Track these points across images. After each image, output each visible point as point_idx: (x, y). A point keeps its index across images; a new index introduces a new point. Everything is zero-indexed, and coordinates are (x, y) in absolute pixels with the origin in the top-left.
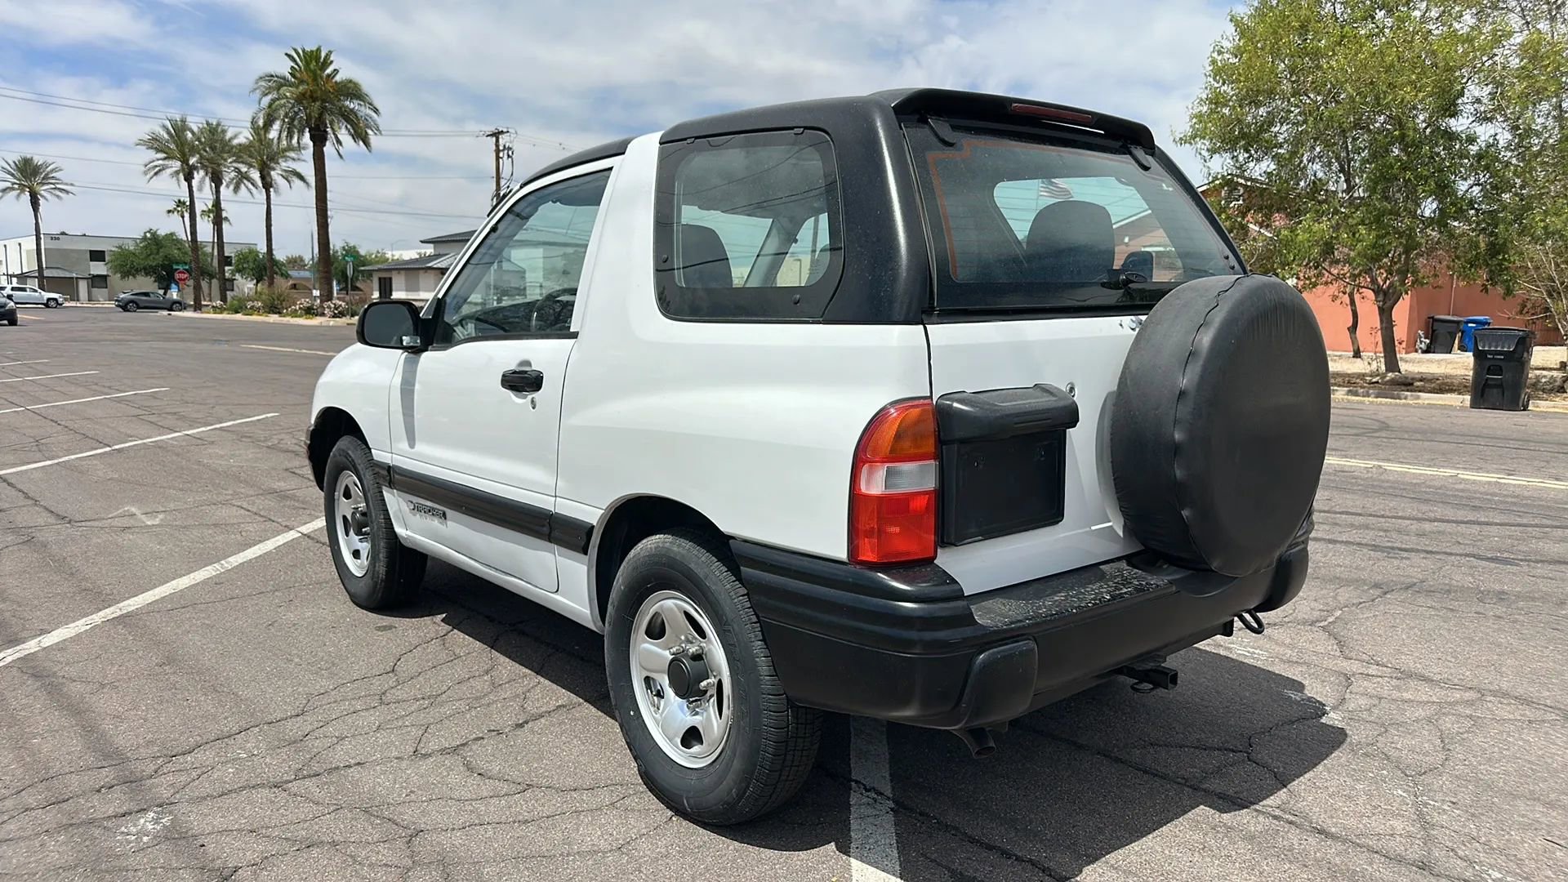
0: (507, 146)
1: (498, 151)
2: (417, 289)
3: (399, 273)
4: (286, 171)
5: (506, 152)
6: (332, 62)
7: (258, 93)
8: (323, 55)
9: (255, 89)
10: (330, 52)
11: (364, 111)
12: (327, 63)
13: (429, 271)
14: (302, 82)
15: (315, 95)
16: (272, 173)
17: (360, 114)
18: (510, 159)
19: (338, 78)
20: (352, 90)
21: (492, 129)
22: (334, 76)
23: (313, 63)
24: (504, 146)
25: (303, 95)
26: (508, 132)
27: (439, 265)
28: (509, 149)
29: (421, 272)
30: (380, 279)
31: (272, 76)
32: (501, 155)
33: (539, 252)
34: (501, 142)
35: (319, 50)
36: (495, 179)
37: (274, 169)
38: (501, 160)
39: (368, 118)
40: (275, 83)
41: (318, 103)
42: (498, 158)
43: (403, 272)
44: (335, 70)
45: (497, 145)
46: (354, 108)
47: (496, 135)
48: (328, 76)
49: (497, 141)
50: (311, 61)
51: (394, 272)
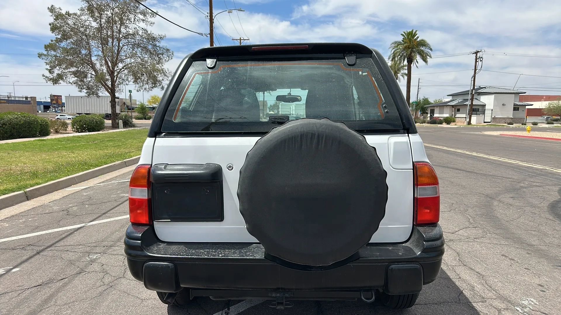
0: (480, 57)
1: (476, 59)
2: (443, 113)
3: (437, 107)
4: (402, 74)
5: (480, 59)
6: (417, 34)
7: (391, 49)
8: (414, 32)
9: (391, 47)
10: (416, 31)
11: (426, 50)
12: (415, 35)
13: (447, 106)
14: (405, 43)
15: (409, 47)
16: (398, 75)
17: (425, 51)
18: (481, 62)
19: (418, 40)
20: (423, 43)
21: (475, 51)
22: (417, 39)
23: (410, 36)
24: (479, 57)
25: (405, 47)
26: (481, 51)
27: (452, 104)
28: (481, 58)
29: (445, 107)
30: (431, 110)
31: (396, 42)
32: (478, 60)
33: (493, 97)
34: (478, 55)
35: (413, 31)
36: (474, 70)
37: (399, 73)
38: (477, 62)
39: (427, 53)
40: (398, 44)
41: (410, 50)
42: (476, 62)
43: (438, 107)
44: (417, 37)
45: (476, 57)
46: (423, 50)
47: (476, 53)
48: (415, 39)
49: (477, 55)
50: (409, 35)
51: (436, 107)
